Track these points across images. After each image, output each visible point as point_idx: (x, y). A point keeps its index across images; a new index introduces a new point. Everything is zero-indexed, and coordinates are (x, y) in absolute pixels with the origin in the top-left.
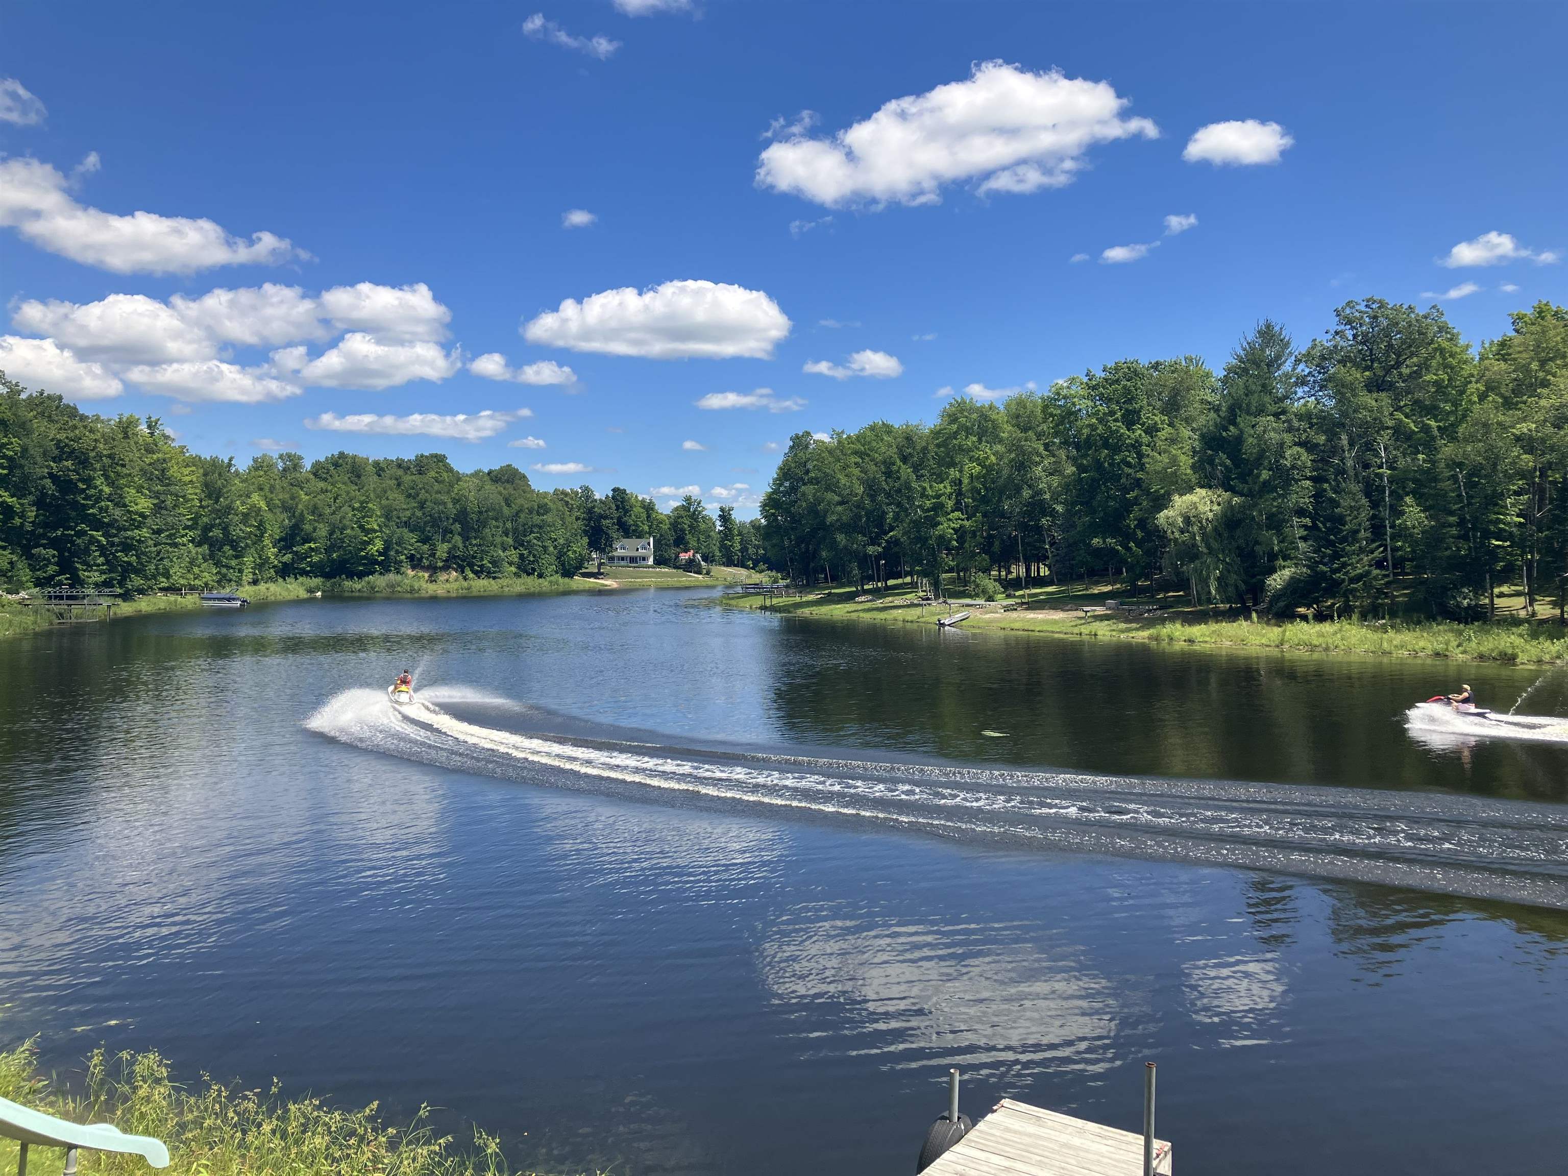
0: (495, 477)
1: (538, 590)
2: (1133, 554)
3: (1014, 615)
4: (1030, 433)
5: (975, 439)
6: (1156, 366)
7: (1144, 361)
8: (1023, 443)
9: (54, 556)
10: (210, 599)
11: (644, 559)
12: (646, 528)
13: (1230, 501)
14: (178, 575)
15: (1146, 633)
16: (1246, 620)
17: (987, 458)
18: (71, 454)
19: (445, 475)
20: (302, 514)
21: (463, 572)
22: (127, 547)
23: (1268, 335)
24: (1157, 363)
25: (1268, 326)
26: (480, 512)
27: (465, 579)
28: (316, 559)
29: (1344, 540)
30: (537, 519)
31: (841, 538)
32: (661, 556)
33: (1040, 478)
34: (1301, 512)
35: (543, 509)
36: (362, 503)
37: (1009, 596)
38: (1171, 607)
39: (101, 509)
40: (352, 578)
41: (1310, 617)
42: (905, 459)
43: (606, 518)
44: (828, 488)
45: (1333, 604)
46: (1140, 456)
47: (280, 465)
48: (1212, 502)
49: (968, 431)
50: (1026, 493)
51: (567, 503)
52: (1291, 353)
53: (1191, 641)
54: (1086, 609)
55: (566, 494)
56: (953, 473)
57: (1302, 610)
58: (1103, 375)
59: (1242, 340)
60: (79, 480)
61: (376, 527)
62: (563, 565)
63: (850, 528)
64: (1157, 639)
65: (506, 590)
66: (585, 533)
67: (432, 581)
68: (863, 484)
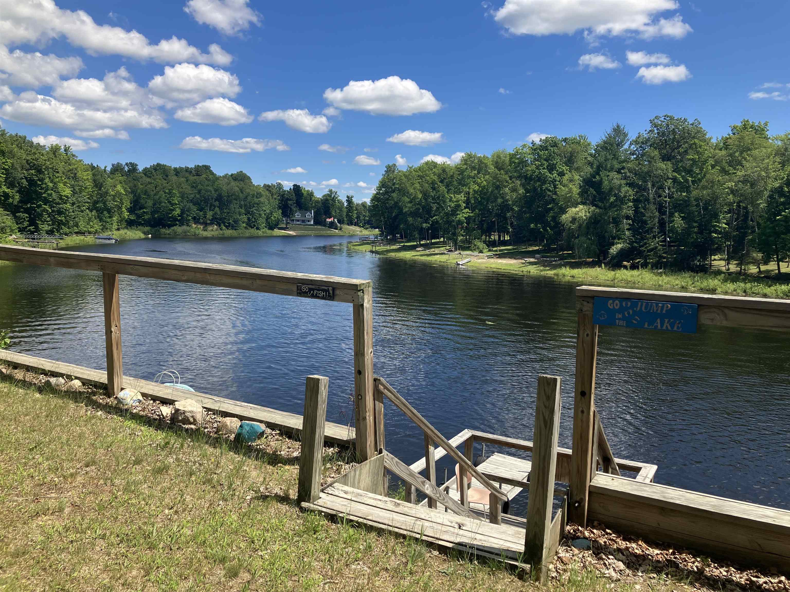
0: (235, 178)
1: (257, 235)
2: (549, 233)
3: (492, 260)
4: (502, 171)
5: (476, 172)
6: (565, 140)
7: (560, 137)
8: (499, 176)
9: (27, 217)
10: (100, 239)
11: (309, 221)
12: (310, 205)
13: (594, 211)
14: (82, 225)
15: (552, 272)
16: (599, 267)
17: (482, 182)
18: (34, 167)
19: (211, 176)
20: (139, 194)
21: (220, 226)
22: (60, 213)
23: (618, 130)
24: (566, 138)
25: (618, 126)
26: (229, 196)
27: (221, 229)
28: (146, 217)
29: (647, 232)
30: (256, 200)
31: (410, 219)
32: (317, 220)
33: (507, 194)
34: (628, 218)
35: (259, 195)
36: (169, 190)
37: (490, 251)
38: (566, 259)
39: (48, 194)
40: (165, 228)
41: (628, 267)
42: (442, 182)
43: (290, 200)
44: (404, 194)
45: (639, 262)
46: (555, 187)
47: (126, 169)
48: (586, 211)
49: (473, 168)
50: (500, 201)
51: (270, 191)
52: (628, 140)
53: (573, 277)
54: (526, 259)
55: (269, 187)
56: (466, 190)
57: (625, 263)
58: (540, 143)
59: (605, 132)
60: (38, 180)
61: (177, 203)
62: (269, 223)
63: (415, 214)
64: (558, 275)
65: (241, 235)
66: (280, 208)
67: (205, 230)
68: (421, 192)
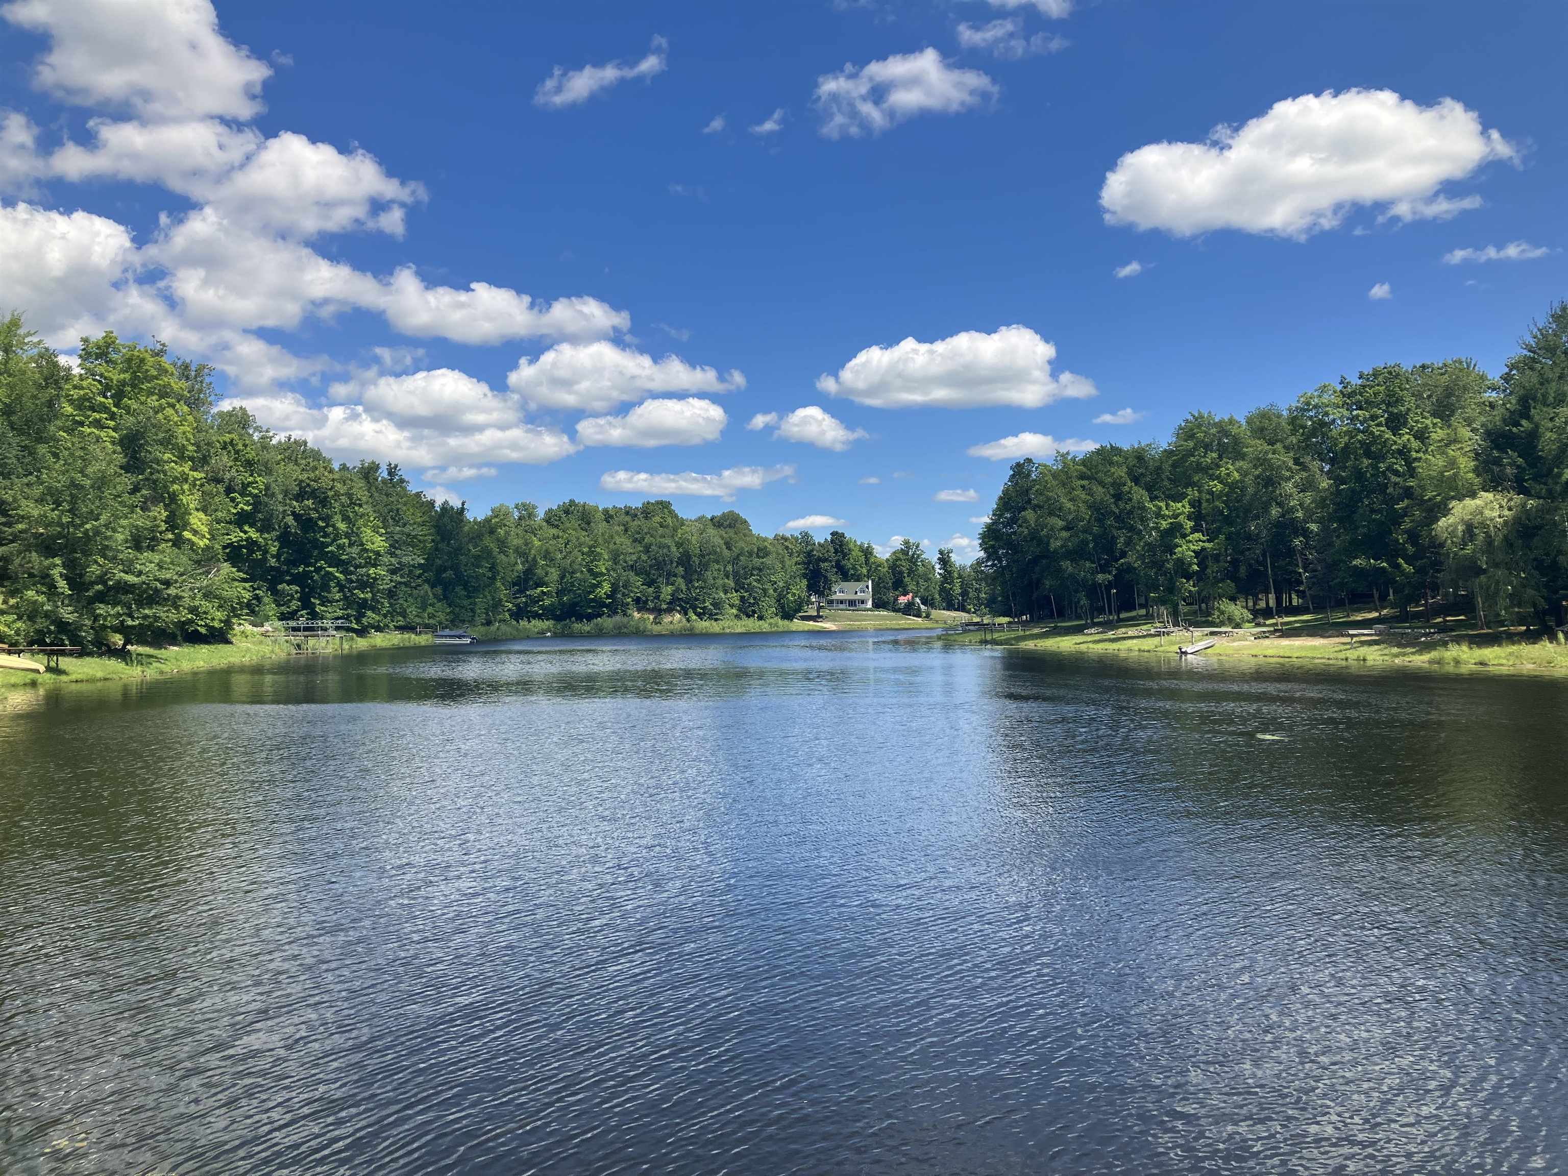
0: (717, 523)
1: (758, 630)
2: (1403, 573)
3: (1267, 642)
4: (1278, 446)
5: (1215, 455)
6: (1422, 370)
7: (1407, 365)
8: (1270, 456)
9: (297, 592)
10: (443, 637)
11: (863, 602)
12: (865, 571)
13: (1524, 505)
14: (414, 614)
15: (1426, 657)
16: (1551, 641)
17: (1229, 475)
18: (313, 494)
19: (669, 520)
20: (535, 559)
21: (686, 614)
22: (363, 585)
23: (1564, 318)
24: (1422, 367)
26: (702, 555)
27: (689, 620)
28: (547, 602)
30: (757, 562)
31: (1067, 566)
32: (879, 599)
33: (1291, 495)
35: (763, 552)
36: (590, 547)
37: (1259, 624)
39: (338, 546)
40: (582, 621)
42: (1136, 480)
43: (826, 560)
44: (1051, 514)
46: (1409, 462)
47: (516, 515)
48: (1501, 507)
49: (1207, 447)
50: (1275, 511)
51: (787, 548)
53: (1482, 664)
55: (786, 539)
56: (1193, 493)
58: (1359, 382)
59: (1532, 327)
60: (320, 518)
61: (604, 571)
62: (783, 607)
63: (1077, 554)
64: (1439, 662)
65: (728, 631)
66: (804, 576)
67: (657, 622)
68: (1090, 507)
